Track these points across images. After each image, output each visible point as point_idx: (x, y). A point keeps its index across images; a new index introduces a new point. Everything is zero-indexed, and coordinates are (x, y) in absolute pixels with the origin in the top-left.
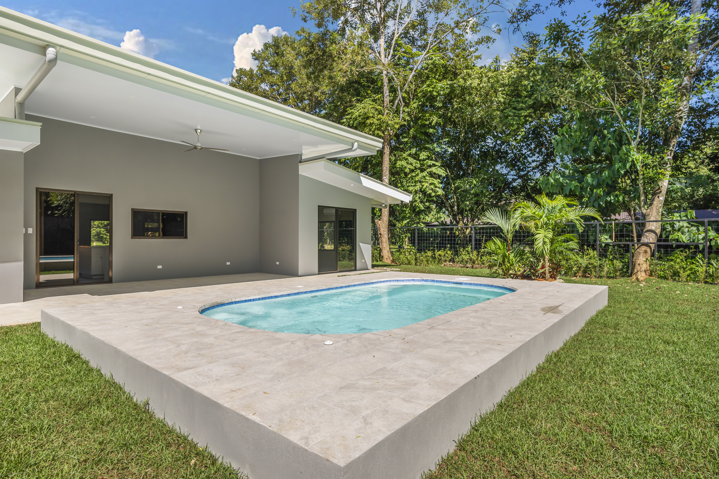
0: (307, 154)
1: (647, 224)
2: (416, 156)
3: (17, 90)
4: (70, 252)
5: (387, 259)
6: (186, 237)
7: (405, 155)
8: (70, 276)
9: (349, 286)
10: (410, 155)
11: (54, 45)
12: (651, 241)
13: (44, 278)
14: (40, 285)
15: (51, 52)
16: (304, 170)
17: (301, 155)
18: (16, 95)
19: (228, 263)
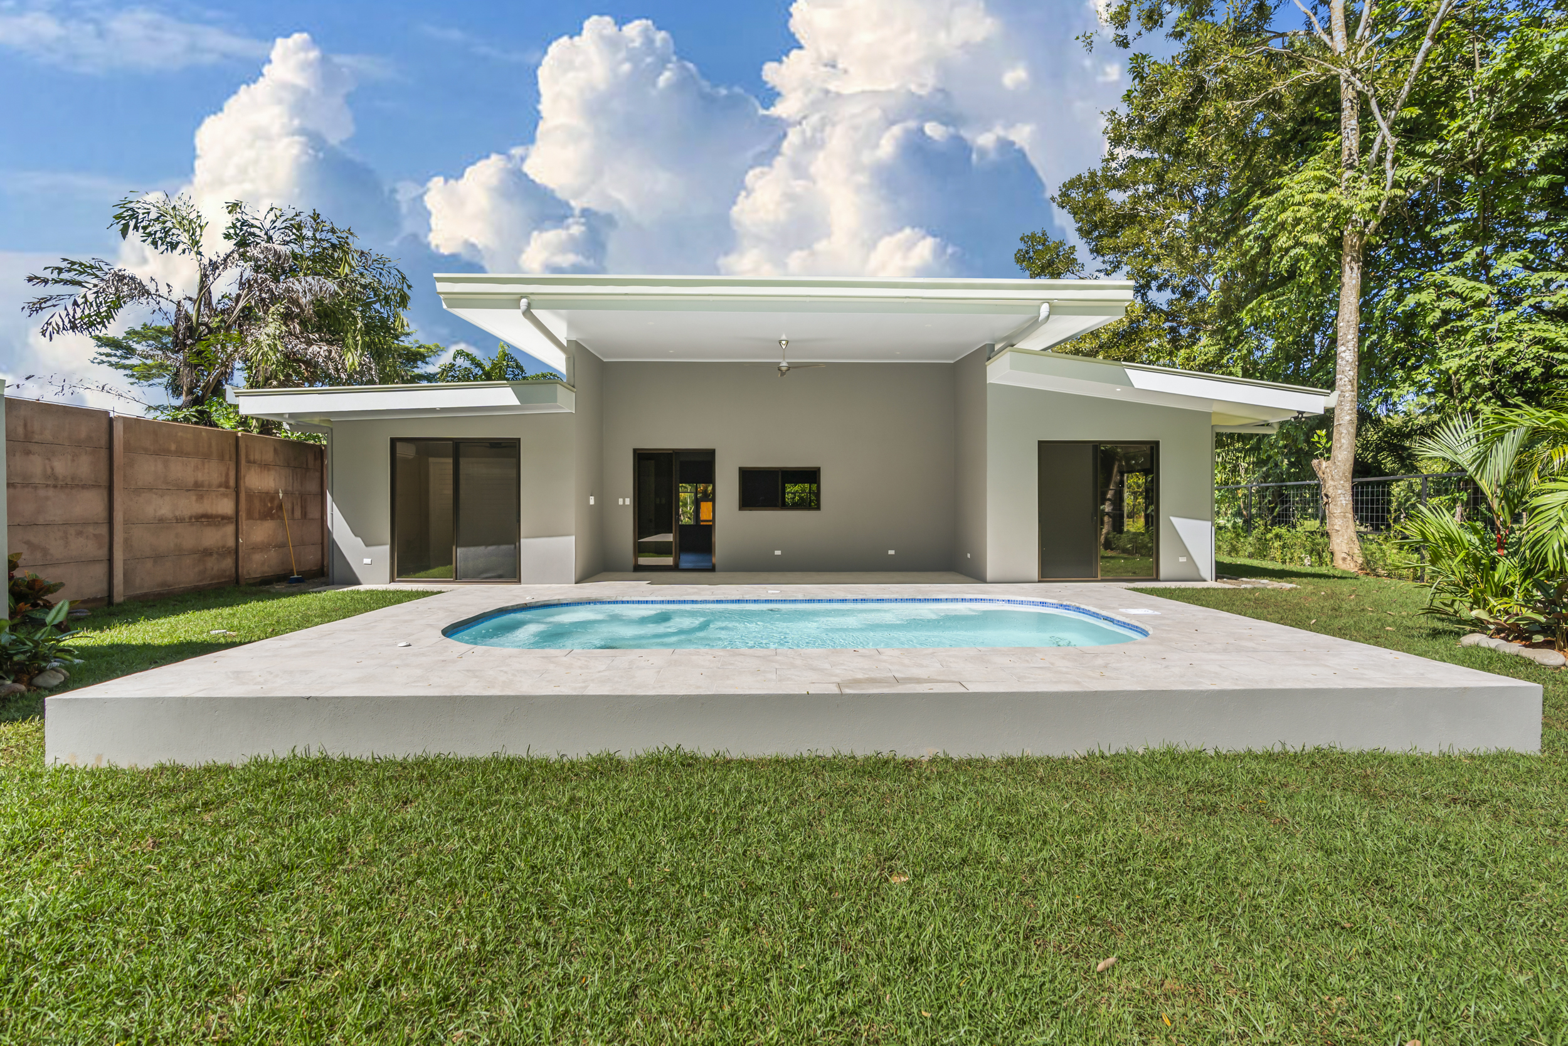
5: (1344, 559)
6: (819, 508)
9: (863, 600)
11: (525, 296)
13: (641, 561)
14: (638, 568)
15: (523, 303)
16: (995, 374)
17: (992, 345)
19: (891, 552)
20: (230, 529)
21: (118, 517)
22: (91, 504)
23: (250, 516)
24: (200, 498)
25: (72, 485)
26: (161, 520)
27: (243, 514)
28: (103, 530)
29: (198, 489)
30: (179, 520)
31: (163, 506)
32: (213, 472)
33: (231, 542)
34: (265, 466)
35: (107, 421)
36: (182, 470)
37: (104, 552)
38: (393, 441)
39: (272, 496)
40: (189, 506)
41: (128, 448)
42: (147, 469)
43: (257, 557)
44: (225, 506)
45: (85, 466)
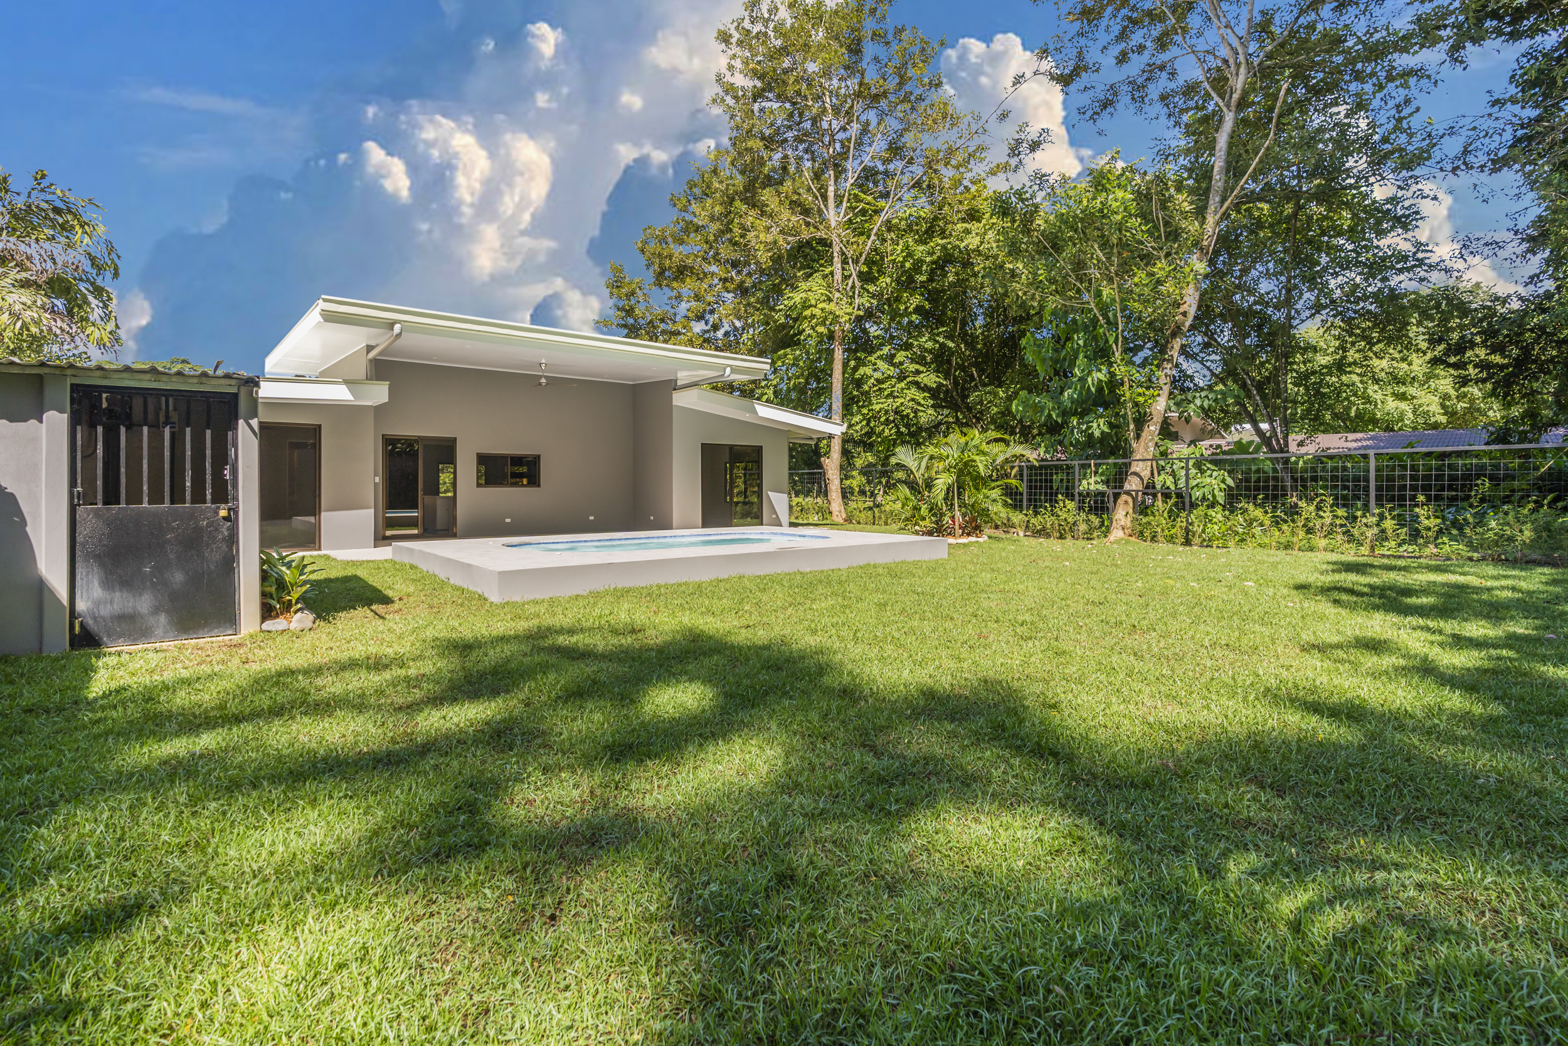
0: (683, 377)
1: (1134, 464)
2: (890, 359)
3: (370, 348)
4: (414, 506)
5: (837, 515)
6: (539, 486)
7: (872, 359)
8: (416, 532)
10: (880, 357)
11: (399, 322)
12: (1134, 487)
13: (389, 533)
14: (385, 538)
15: (397, 327)
16: (680, 399)
17: (676, 381)
18: (368, 352)
19: (592, 518)
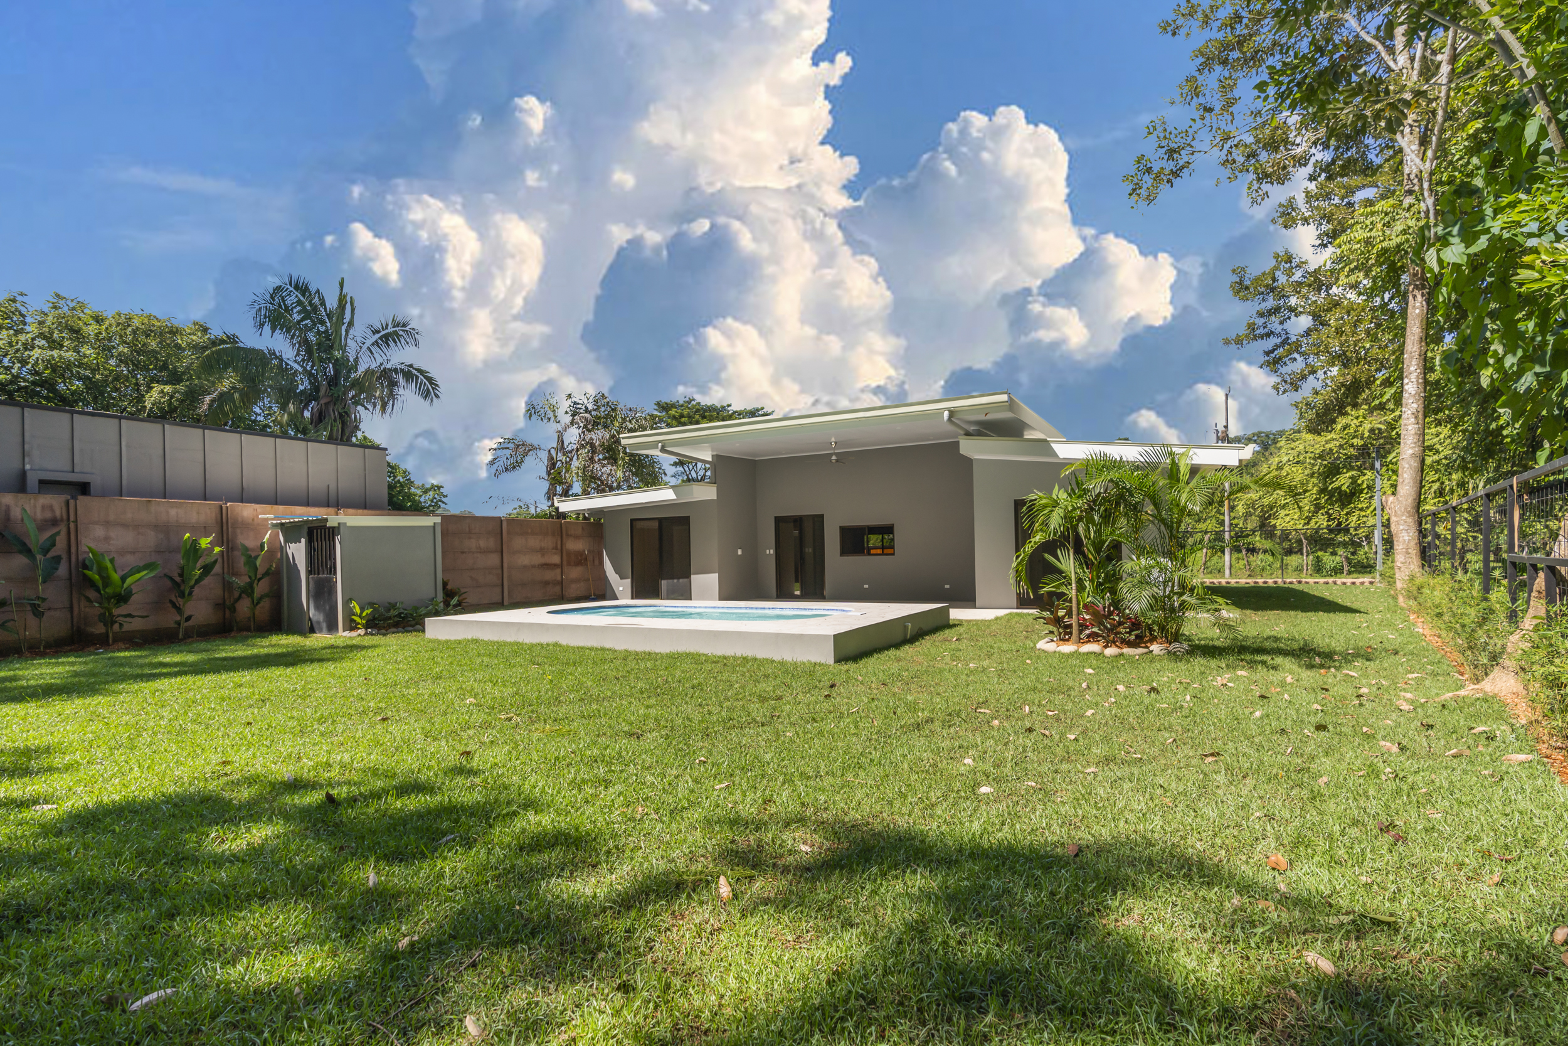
6: (894, 554)
19: (947, 586)
20: (558, 571)
21: (505, 565)
22: (494, 559)
23: (569, 564)
24: (543, 555)
25: (485, 551)
26: (525, 567)
27: (565, 563)
28: (500, 571)
29: (542, 551)
30: (533, 566)
31: (525, 560)
32: (549, 542)
33: (559, 578)
34: (577, 537)
35: (499, 520)
36: (534, 542)
37: (499, 582)
38: (632, 521)
39: (581, 553)
40: (537, 559)
41: (509, 533)
42: (518, 542)
43: (573, 586)
44: (556, 559)
45: (492, 543)
